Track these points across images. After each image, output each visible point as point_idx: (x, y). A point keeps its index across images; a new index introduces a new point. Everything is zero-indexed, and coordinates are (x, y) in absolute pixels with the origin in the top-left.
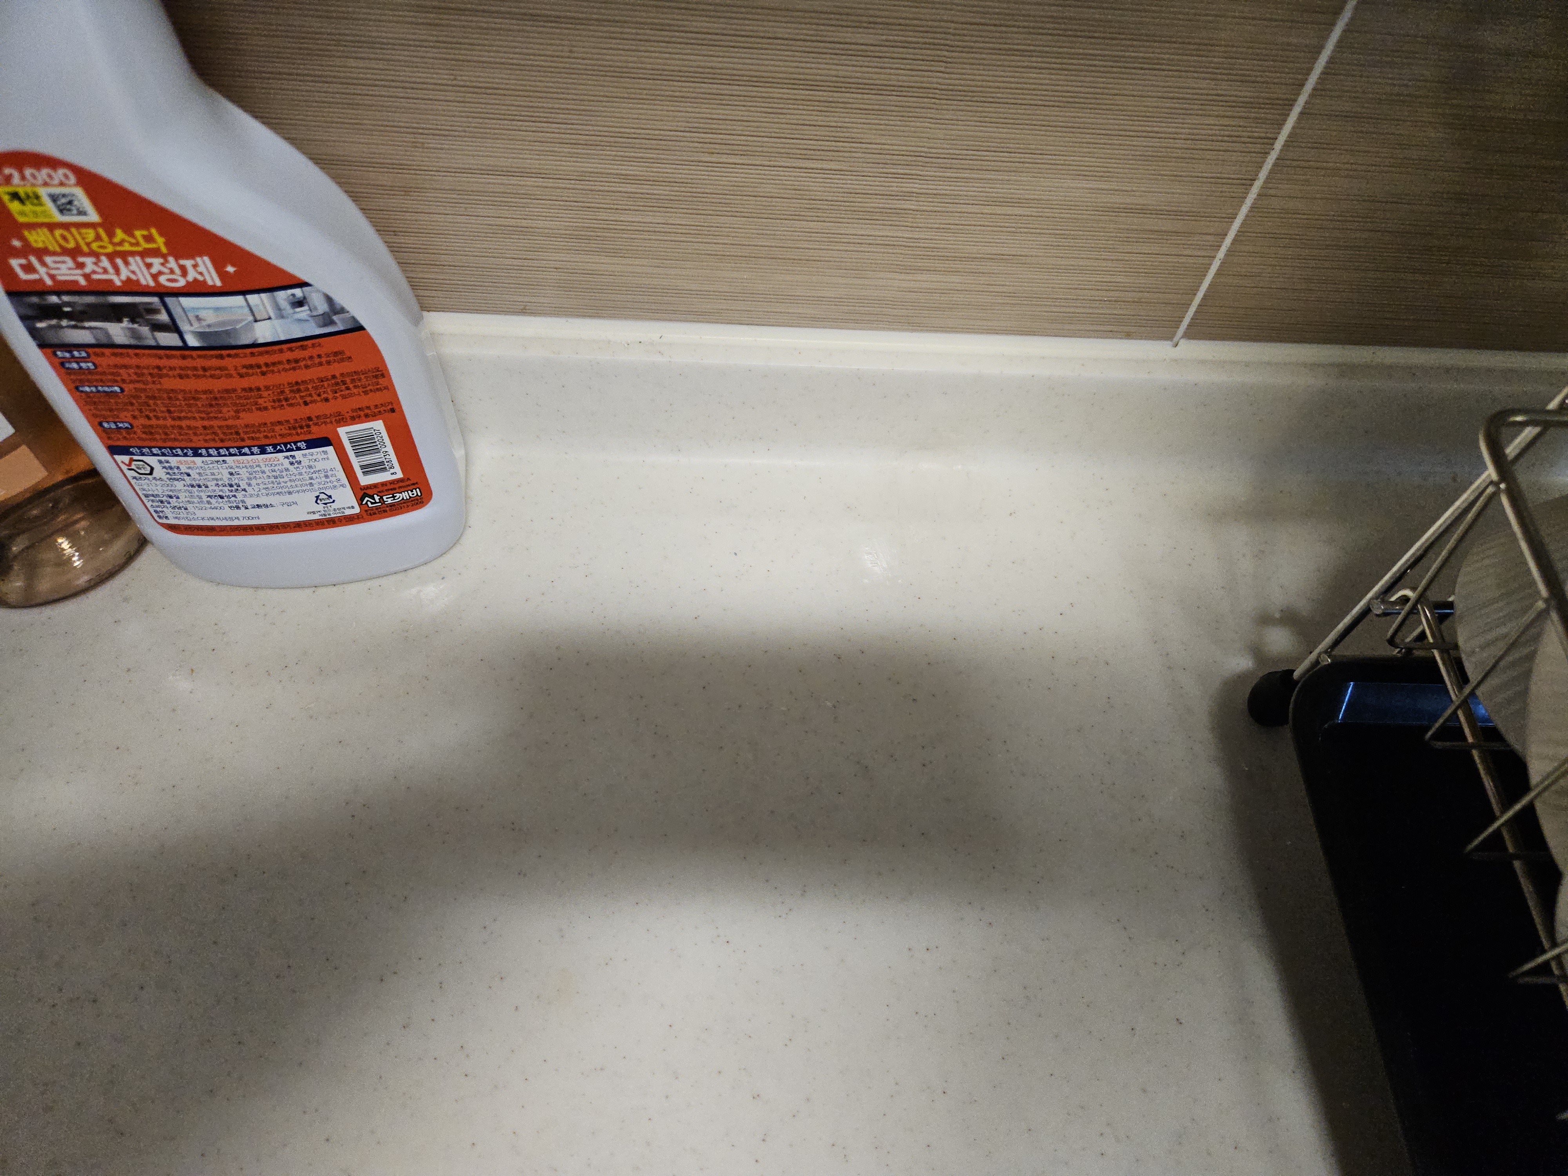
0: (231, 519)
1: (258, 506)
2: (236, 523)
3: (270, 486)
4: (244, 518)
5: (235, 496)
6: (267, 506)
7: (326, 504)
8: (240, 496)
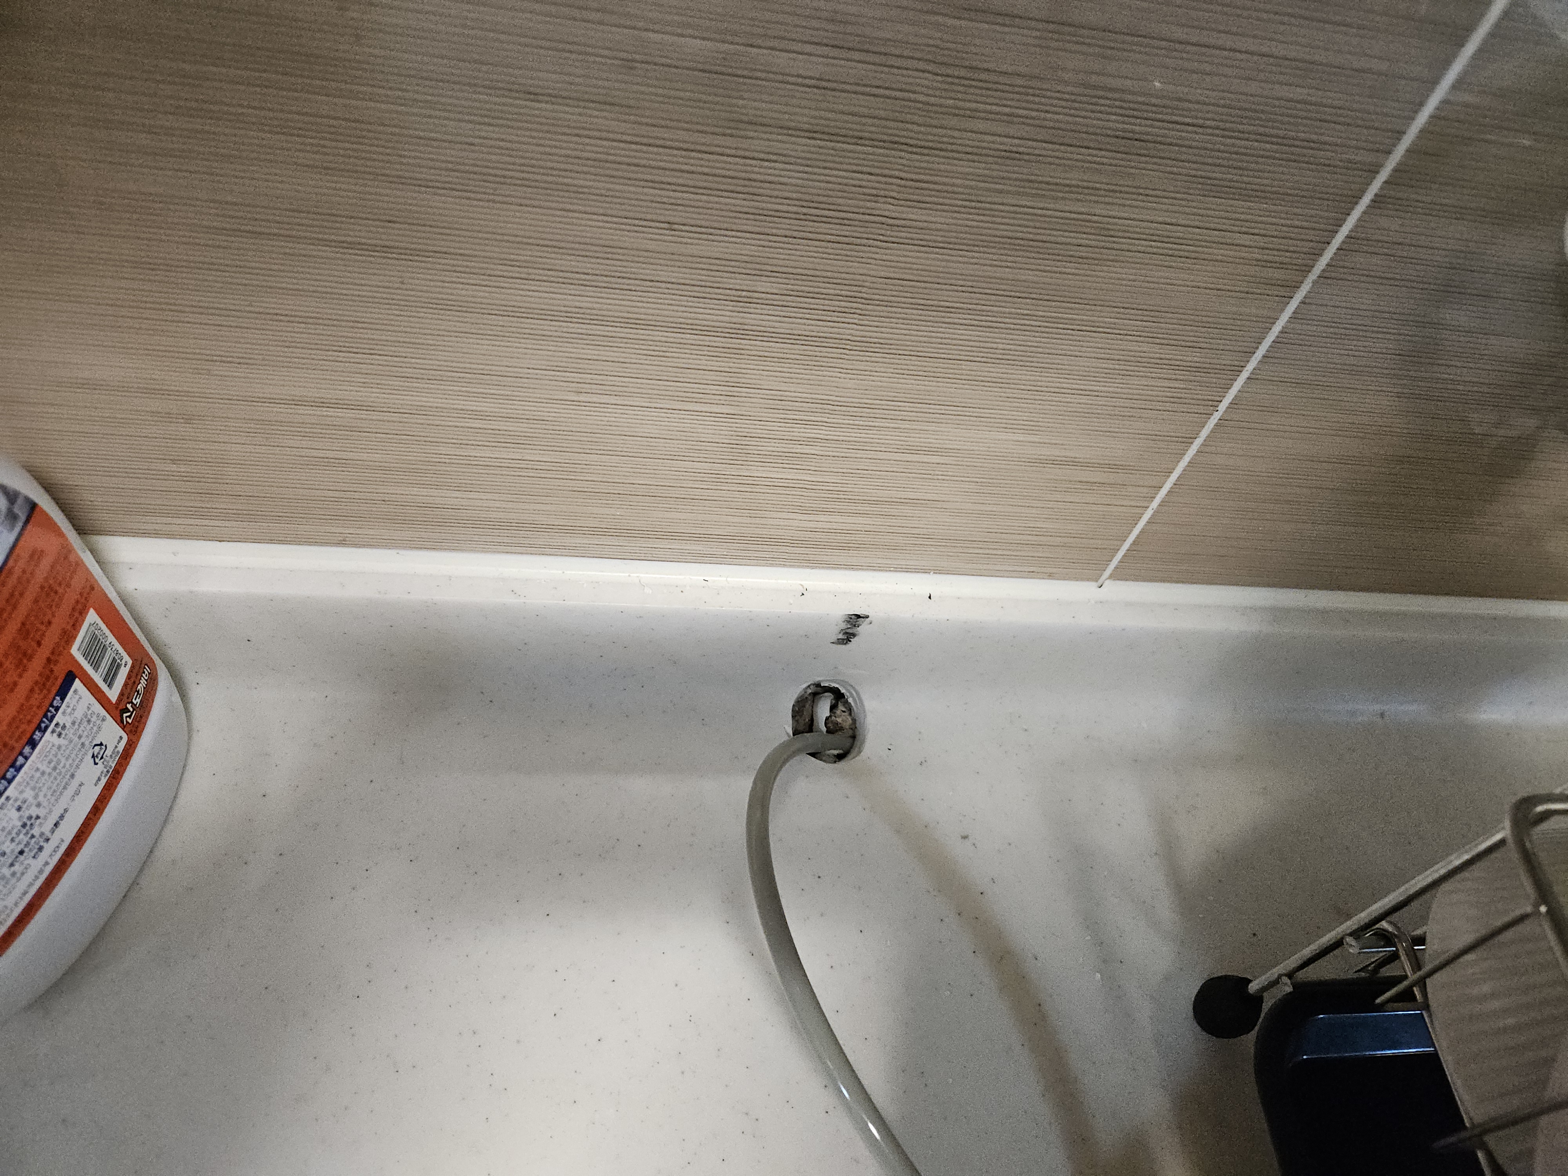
0: (41, 871)
1: (56, 825)
2: (48, 870)
3: (54, 787)
4: (51, 855)
5: (33, 836)
6: (62, 817)
7: (102, 758)
8: (36, 831)
